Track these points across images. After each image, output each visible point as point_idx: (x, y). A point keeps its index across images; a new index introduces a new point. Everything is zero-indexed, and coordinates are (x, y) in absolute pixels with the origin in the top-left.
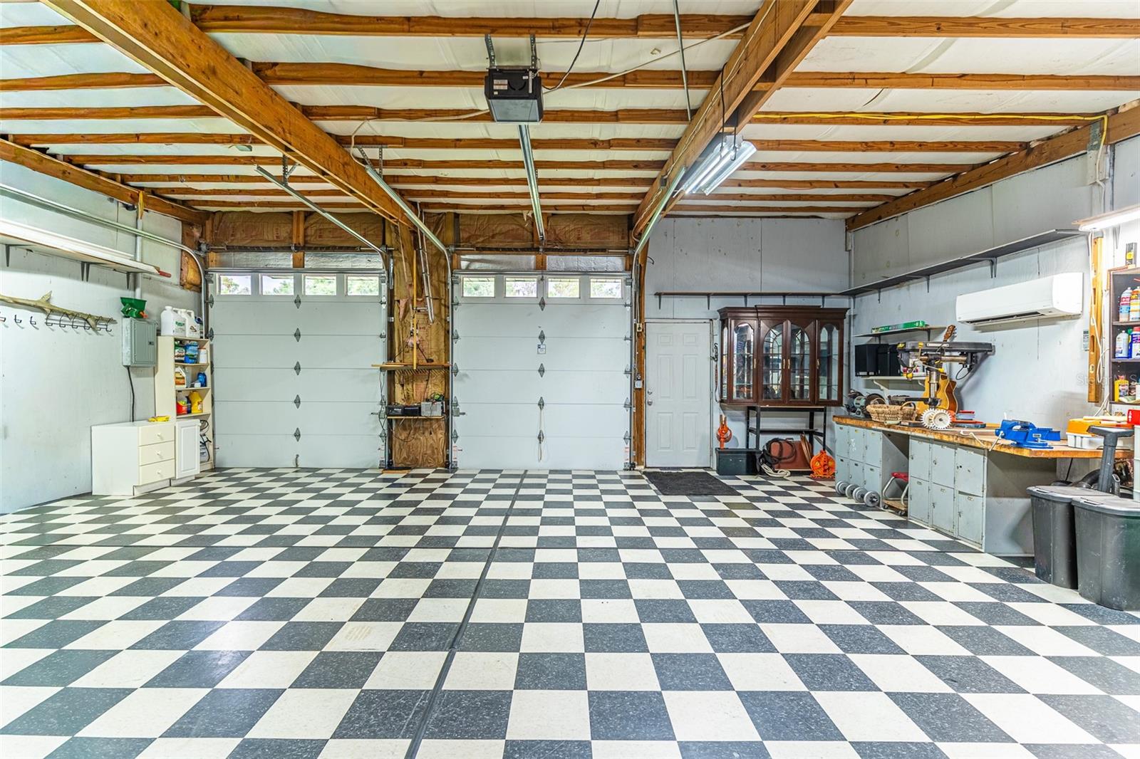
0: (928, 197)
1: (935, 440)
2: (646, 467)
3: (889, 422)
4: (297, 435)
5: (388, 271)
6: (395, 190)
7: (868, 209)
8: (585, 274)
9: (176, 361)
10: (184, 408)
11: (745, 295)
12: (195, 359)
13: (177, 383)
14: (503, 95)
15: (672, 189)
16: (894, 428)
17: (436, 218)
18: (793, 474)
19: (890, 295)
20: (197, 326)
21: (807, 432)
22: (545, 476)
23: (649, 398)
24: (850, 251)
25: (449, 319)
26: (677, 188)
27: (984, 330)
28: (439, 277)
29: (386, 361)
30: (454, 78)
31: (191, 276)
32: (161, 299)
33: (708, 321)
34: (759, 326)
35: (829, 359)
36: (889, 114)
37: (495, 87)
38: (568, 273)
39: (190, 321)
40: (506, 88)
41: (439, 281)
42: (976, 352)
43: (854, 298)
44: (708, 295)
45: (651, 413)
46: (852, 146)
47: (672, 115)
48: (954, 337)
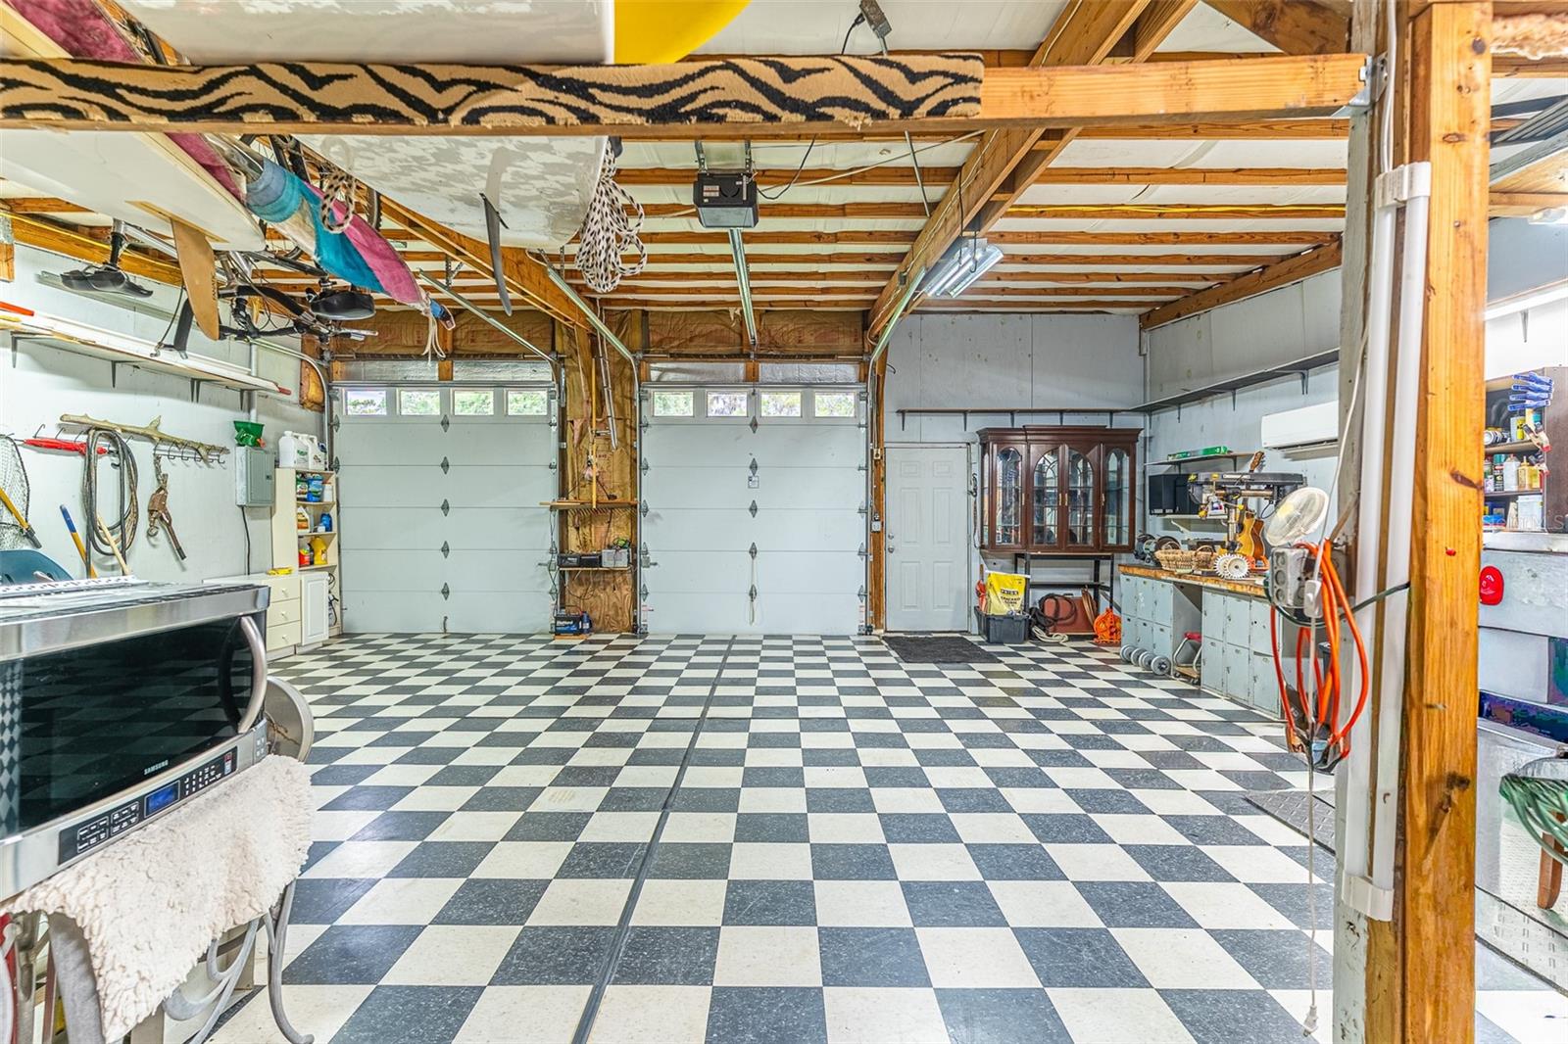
0: (1233, 292)
1: (1230, 591)
2: (886, 631)
3: (1179, 571)
4: (446, 592)
5: (559, 383)
6: (570, 285)
7: (1165, 304)
8: (808, 386)
9: (298, 499)
10: (307, 558)
11: (1012, 412)
12: (319, 497)
13: (299, 527)
14: (714, 203)
15: (913, 290)
16: (1185, 578)
17: (618, 316)
18: (1072, 638)
19: (1191, 412)
20: (321, 455)
21: (1090, 586)
22: (759, 642)
23: (890, 543)
24: (1145, 355)
25: (636, 444)
26: (919, 288)
27: (1295, 458)
28: (622, 391)
29: (556, 497)
30: (656, 176)
31: (313, 392)
32: (279, 423)
33: (964, 445)
34: (1029, 451)
35: (1119, 492)
36: (1165, 206)
37: (705, 194)
38: (786, 385)
39: (313, 449)
40: (717, 194)
41: (623, 396)
42: (1283, 485)
43: (1150, 415)
44: (965, 412)
45: (892, 563)
46: (1127, 238)
47: (910, 209)
48: (1262, 466)
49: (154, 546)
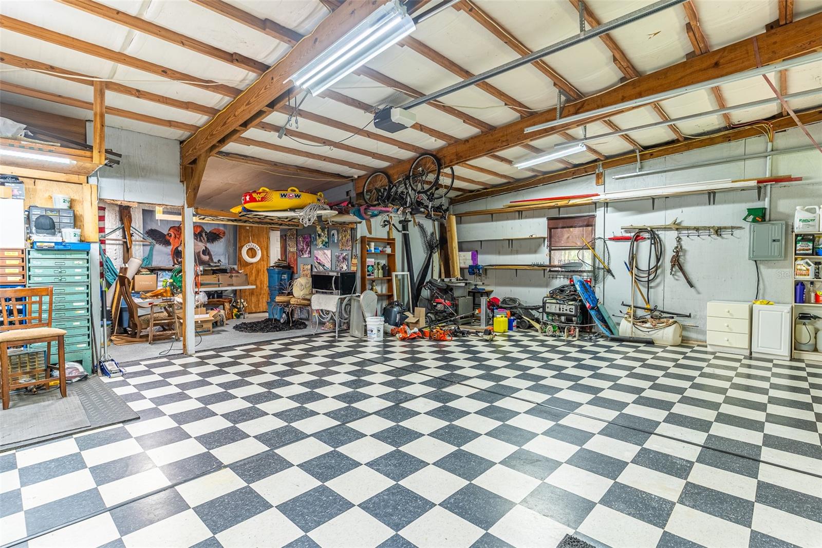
49: (677, 280)
